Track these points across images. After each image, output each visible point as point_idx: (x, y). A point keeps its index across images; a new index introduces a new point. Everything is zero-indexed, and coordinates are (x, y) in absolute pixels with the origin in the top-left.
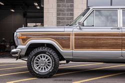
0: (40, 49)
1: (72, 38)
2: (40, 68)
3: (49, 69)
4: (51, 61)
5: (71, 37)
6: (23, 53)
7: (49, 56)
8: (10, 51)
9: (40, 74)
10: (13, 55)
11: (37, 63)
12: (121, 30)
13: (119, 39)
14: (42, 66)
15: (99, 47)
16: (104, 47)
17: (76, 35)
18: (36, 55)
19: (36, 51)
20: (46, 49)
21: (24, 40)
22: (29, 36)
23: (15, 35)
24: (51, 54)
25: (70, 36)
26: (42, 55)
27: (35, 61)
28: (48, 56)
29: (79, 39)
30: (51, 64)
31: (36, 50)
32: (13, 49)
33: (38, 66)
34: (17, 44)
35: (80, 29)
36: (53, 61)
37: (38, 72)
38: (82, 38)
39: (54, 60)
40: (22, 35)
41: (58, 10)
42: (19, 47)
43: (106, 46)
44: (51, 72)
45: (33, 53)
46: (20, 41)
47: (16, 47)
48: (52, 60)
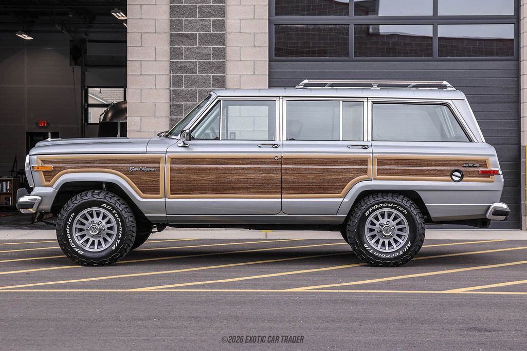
0: (89, 197)
1: (165, 169)
2: (87, 241)
3: (110, 244)
4: (114, 224)
5: (162, 165)
6: (47, 206)
7: (110, 211)
8: (15, 200)
9: (89, 255)
10: (22, 211)
11: (81, 230)
12: (279, 149)
13: (276, 170)
14: (93, 236)
15: (229, 189)
16: (239, 189)
17: (174, 161)
18: (77, 210)
19: (79, 200)
20: (102, 196)
21: (49, 175)
22: (61, 165)
23: (27, 161)
24: (114, 208)
25: (159, 163)
26: (94, 209)
27: (74, 226)
28: (107, 213)
29: (180, 170)
30: (114, 233)
31: (78, 197)
32: (22, 196)
33: (82, 236)
34: (31, 185)
35: (185, 146)
36: (118, 225)
37: (83, 250)
38: (189, 169)
39: (122, 221)
40: (44, 161)
41: (174, 68)
42: (37, 190)
43: (247, 188)
44: (113, 252)
45: (72, 205)
46: (39, 177)
47: (30, 190)
48: (117, 221)
